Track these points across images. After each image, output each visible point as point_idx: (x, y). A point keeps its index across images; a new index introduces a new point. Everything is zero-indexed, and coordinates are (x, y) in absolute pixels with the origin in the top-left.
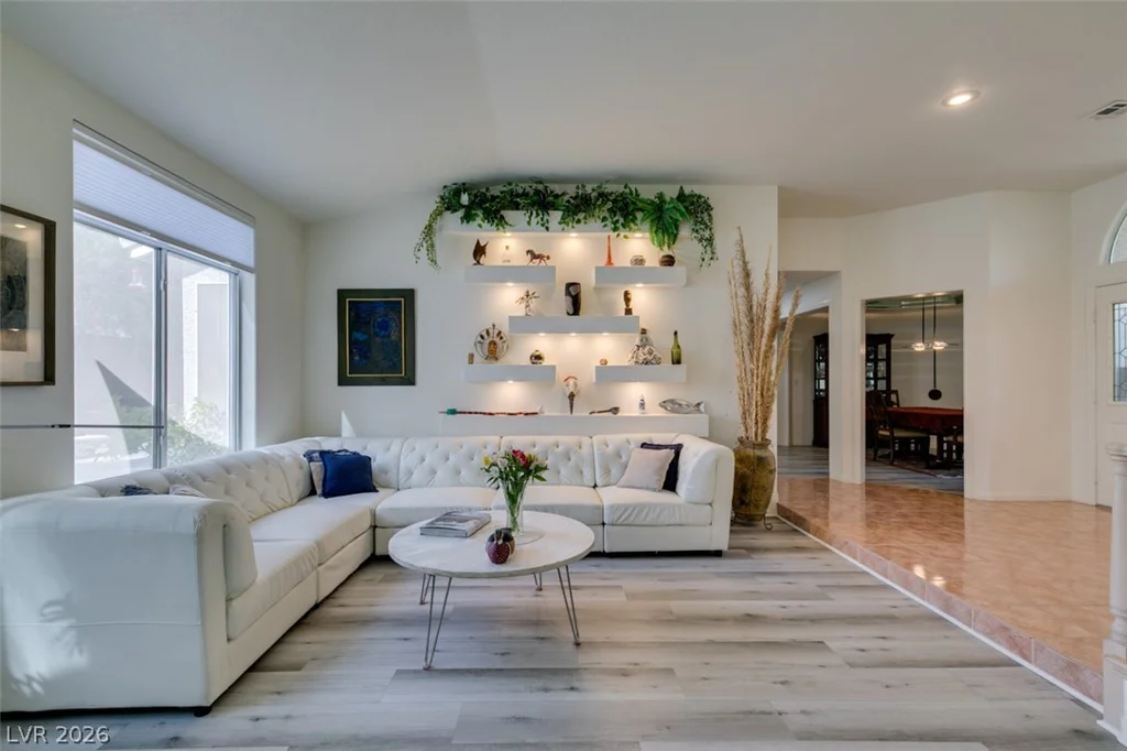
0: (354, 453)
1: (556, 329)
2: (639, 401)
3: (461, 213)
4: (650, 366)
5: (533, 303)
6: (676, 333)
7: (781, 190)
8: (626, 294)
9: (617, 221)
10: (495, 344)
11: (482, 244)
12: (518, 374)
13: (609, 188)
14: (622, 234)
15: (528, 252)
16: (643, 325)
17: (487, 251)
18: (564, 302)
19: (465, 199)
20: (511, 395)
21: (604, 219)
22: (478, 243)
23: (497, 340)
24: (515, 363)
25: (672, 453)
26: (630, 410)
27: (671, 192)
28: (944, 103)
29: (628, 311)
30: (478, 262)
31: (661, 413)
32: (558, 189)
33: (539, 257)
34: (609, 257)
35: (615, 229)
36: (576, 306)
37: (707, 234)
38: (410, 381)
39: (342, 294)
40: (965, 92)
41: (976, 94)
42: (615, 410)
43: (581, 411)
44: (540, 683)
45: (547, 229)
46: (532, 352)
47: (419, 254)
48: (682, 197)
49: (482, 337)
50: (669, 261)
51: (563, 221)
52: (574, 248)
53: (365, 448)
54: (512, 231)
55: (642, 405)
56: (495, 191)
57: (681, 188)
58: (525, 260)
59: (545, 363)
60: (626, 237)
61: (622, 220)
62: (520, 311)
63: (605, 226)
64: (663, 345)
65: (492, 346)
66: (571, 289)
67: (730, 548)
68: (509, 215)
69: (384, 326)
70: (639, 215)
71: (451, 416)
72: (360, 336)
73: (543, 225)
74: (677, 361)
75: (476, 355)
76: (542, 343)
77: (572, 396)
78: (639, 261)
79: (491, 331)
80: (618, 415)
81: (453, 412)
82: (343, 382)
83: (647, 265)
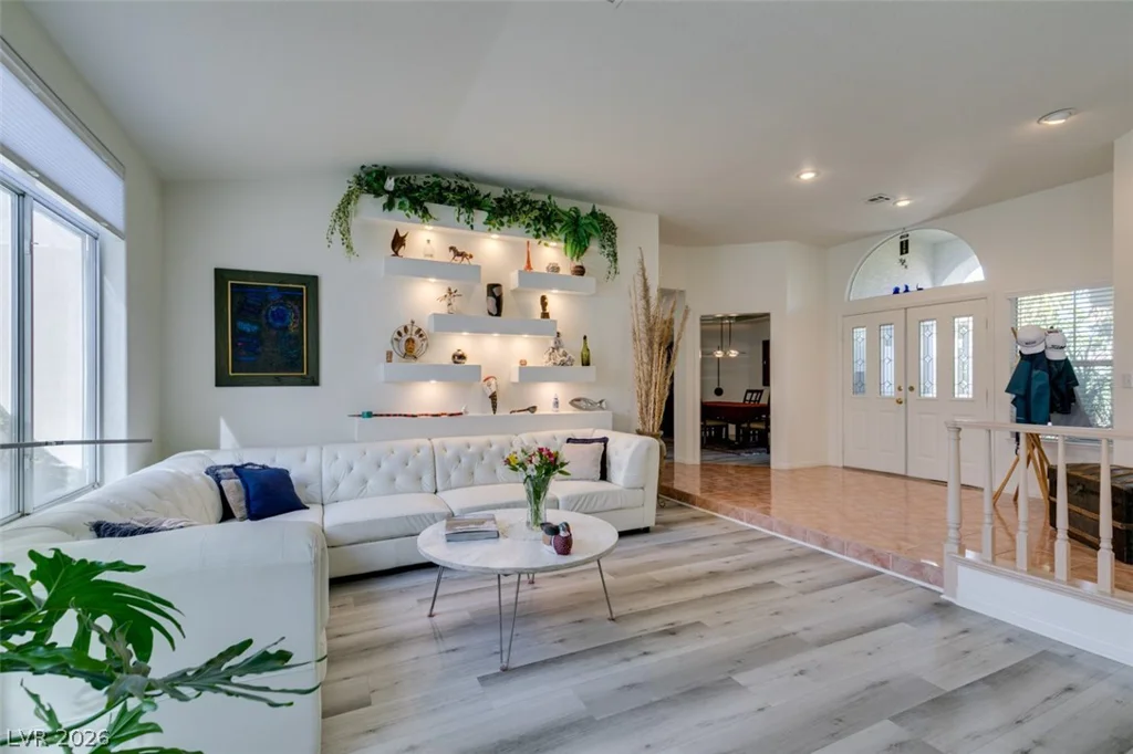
0: (264, 467)
1: (478, 329)
2: (553, 400)
3: (384, 199)
5: (456, 302)
6: (585, 338)
7: (661, 221)
8: (543, 298)
9: (540, 229)
10: (413, 341)
11: (401, 235)
12: (438, 373)
13: (532, 197)
14: (543, 242)
15: (451, 248)
17: (406, 243)
18: (484, 302)
19: (390, 184)
20: (429, 395)
21: (528, 225)
22: (397, 232)
23: (416, 338)
24: (436, 362)
25: (599, 446)
26: (545, 409)
27: (585, 209)
28: (798, 176)
29: (545, 315)
30: (396, 254)
31: (571, 410)
32: (484, 189)
33: (462, 255)
34: (528, 262)
35: (537, 236)
36: (498, 307)
38: (314, 381)
39: (221, 275)
40: (812, 172)
41: (818, 173)
42: (533, 409)
43: (502, 411)
44: (616, 656)
45: (472, 227)
46: (454, 351)
48: (593, 214)
49: (399, 334)
50: (580, 271)
51: (489, 221)
52: (493, 248)
53: (274, 460)
54: (434, 225)
55: (556, 403)
56: (420, 180)
57: (594, 206)
58: (448, 257)
59: (468, 362)
60: (546, 245)
61: (544, 229)
62: (442, 308)
63: (528, 232)
64: (574, 348)
65: (409, 343)
66: (495, 290)
67: (656, 523)
68: (432, 207)
69: (280, 316)
70: (558, 226)
71: (366, 419)
72: (246, 327)
73: (468, 223)
74: (586, 363)
75: (394, 354)
76: (461, 342)
77: (493, 397)
78: (556, 269)
79: (409, 327)
80: (536, 413)
81: (370, 415)
82: (222, 380)
83: (561, 273)
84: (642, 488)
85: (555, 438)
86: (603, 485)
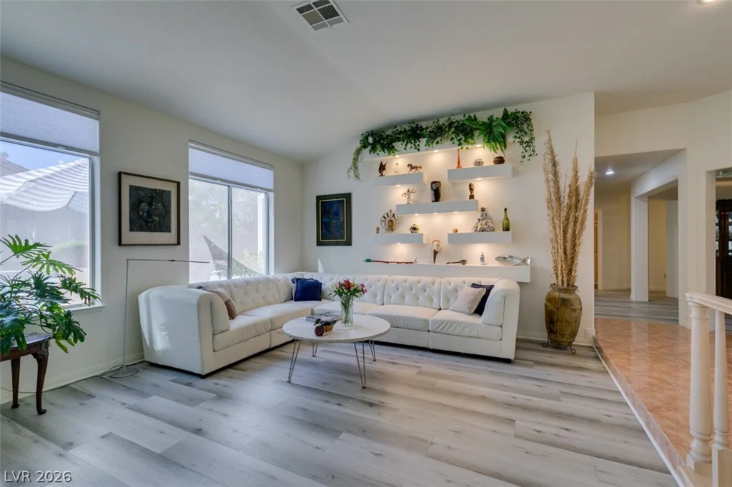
1: (426, 211)
2: (480, 256)
3: (369, 148)
4: (485, 233)
5: (412, 196)
6: (506, 210)
7: (596, 94)
8: (470, 185)
9: (461, 139)
10: (392, 221)
11: (384, 164)
12: (404, 239)
13: (454, 119)
14: (465, 147)
15: (408, 165)
16: (481, 205)
17: (386, 167)
18: (429, 194)
19: (371, 140)
20: (401, 251)
21: (452, 139)
22: (381, 163)
23: (392, 219)
24: (403, 233)
26: (474, 262)
27: (498, 114)
29: (472, 197)
30: (382, 175)
31: (498, 264)
32: (424, 125)
33: (415, 168)
34: (459, 162)
35: (460, 144)
36: (437, 196)
37: (526, 139)
38: (349, 243)
42: (464, 262)
43: (441, 261)
45: (419, 150)
46: (411, 225)
47: (350, 174)
48: (506, 115)
49: (385, 218)
50: (500, 161)
51: (428, 144)
52: (438, 159)
53: (322, 278)
54: (399, 154)
55: (482, 259)
56: (389, 132)
57: (505, 109)
59: (419, 232)
60: (467, 148)
61: (463, 138)
62: (404, 201)
63: (453, 143)
64: (498, 218)
65: (391, 223)
68: (397, 145)
69: (337, 214)
70: (476, 133)
71: (368, 263)
72: (326, 220)
73: (415, 148)
74: (507, 229)
75: (381, 228)
76: (418, 220)
77: (436, 253)
78: (479, 163)
79: (389, 214)
80: (466, 265)
81: (368, 261)
82: (319, 244)
83: (484, 165)
84: (501, 326)
85: (464, 283)
86: (476, 320)
